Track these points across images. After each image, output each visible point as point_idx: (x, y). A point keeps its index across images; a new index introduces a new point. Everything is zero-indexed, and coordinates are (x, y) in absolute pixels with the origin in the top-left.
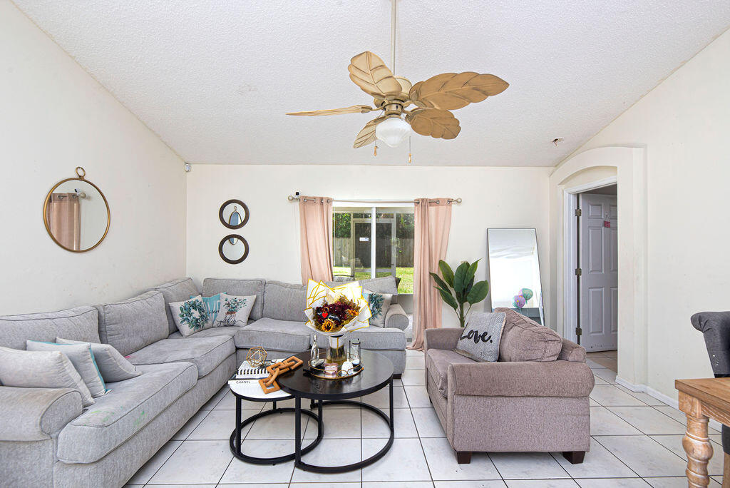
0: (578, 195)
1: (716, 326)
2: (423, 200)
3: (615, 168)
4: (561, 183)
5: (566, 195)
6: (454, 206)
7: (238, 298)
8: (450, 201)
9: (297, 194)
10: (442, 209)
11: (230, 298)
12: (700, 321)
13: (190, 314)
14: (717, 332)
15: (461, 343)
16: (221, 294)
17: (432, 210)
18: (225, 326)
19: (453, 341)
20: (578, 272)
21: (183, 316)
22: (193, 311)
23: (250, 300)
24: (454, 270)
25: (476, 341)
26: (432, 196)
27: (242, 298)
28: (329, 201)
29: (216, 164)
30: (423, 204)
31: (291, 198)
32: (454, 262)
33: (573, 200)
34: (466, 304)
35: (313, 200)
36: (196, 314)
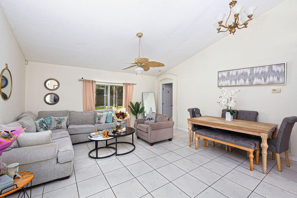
0: (163, 84)
1: (191, 110)
2: (126, 83)
3: (172, 79)
4: (160, 81)
5: (161, 84)
6: (134, 86)
7: (61, 118)
8: (133, 84)
9: (82, 78)
10: (131, 86)
11: (57, 118)
12: (189, 110)
13: (43, 125)
14: (191, 111)
15: (145, 122)
16: (51, 117)
17: (128, 86)
18: (57, 129)
19: (143, 121)
20: (163, 104)
21: (40, 126)
22: (43, 124)
23: (66, 118)
24: (134, 105)
25: (150, 120)
26: (128, 82)
27: (63, 118)
28: (95, 82)
29: (42, 63)
30: (127, 84)
31: (80, 80)
32: (134, 102)
33: (162, 85)
34: (138, 114)
35: (89, 81)
36: (45, 125)
